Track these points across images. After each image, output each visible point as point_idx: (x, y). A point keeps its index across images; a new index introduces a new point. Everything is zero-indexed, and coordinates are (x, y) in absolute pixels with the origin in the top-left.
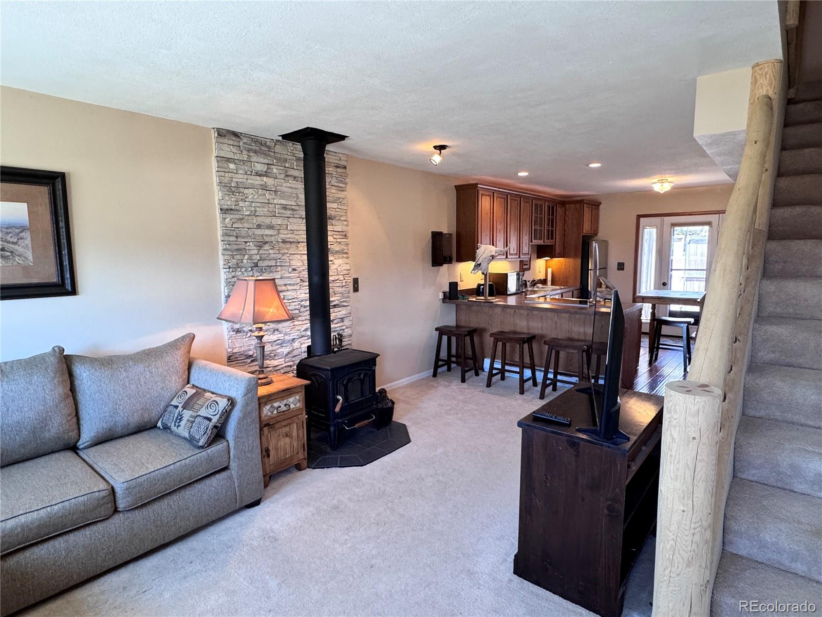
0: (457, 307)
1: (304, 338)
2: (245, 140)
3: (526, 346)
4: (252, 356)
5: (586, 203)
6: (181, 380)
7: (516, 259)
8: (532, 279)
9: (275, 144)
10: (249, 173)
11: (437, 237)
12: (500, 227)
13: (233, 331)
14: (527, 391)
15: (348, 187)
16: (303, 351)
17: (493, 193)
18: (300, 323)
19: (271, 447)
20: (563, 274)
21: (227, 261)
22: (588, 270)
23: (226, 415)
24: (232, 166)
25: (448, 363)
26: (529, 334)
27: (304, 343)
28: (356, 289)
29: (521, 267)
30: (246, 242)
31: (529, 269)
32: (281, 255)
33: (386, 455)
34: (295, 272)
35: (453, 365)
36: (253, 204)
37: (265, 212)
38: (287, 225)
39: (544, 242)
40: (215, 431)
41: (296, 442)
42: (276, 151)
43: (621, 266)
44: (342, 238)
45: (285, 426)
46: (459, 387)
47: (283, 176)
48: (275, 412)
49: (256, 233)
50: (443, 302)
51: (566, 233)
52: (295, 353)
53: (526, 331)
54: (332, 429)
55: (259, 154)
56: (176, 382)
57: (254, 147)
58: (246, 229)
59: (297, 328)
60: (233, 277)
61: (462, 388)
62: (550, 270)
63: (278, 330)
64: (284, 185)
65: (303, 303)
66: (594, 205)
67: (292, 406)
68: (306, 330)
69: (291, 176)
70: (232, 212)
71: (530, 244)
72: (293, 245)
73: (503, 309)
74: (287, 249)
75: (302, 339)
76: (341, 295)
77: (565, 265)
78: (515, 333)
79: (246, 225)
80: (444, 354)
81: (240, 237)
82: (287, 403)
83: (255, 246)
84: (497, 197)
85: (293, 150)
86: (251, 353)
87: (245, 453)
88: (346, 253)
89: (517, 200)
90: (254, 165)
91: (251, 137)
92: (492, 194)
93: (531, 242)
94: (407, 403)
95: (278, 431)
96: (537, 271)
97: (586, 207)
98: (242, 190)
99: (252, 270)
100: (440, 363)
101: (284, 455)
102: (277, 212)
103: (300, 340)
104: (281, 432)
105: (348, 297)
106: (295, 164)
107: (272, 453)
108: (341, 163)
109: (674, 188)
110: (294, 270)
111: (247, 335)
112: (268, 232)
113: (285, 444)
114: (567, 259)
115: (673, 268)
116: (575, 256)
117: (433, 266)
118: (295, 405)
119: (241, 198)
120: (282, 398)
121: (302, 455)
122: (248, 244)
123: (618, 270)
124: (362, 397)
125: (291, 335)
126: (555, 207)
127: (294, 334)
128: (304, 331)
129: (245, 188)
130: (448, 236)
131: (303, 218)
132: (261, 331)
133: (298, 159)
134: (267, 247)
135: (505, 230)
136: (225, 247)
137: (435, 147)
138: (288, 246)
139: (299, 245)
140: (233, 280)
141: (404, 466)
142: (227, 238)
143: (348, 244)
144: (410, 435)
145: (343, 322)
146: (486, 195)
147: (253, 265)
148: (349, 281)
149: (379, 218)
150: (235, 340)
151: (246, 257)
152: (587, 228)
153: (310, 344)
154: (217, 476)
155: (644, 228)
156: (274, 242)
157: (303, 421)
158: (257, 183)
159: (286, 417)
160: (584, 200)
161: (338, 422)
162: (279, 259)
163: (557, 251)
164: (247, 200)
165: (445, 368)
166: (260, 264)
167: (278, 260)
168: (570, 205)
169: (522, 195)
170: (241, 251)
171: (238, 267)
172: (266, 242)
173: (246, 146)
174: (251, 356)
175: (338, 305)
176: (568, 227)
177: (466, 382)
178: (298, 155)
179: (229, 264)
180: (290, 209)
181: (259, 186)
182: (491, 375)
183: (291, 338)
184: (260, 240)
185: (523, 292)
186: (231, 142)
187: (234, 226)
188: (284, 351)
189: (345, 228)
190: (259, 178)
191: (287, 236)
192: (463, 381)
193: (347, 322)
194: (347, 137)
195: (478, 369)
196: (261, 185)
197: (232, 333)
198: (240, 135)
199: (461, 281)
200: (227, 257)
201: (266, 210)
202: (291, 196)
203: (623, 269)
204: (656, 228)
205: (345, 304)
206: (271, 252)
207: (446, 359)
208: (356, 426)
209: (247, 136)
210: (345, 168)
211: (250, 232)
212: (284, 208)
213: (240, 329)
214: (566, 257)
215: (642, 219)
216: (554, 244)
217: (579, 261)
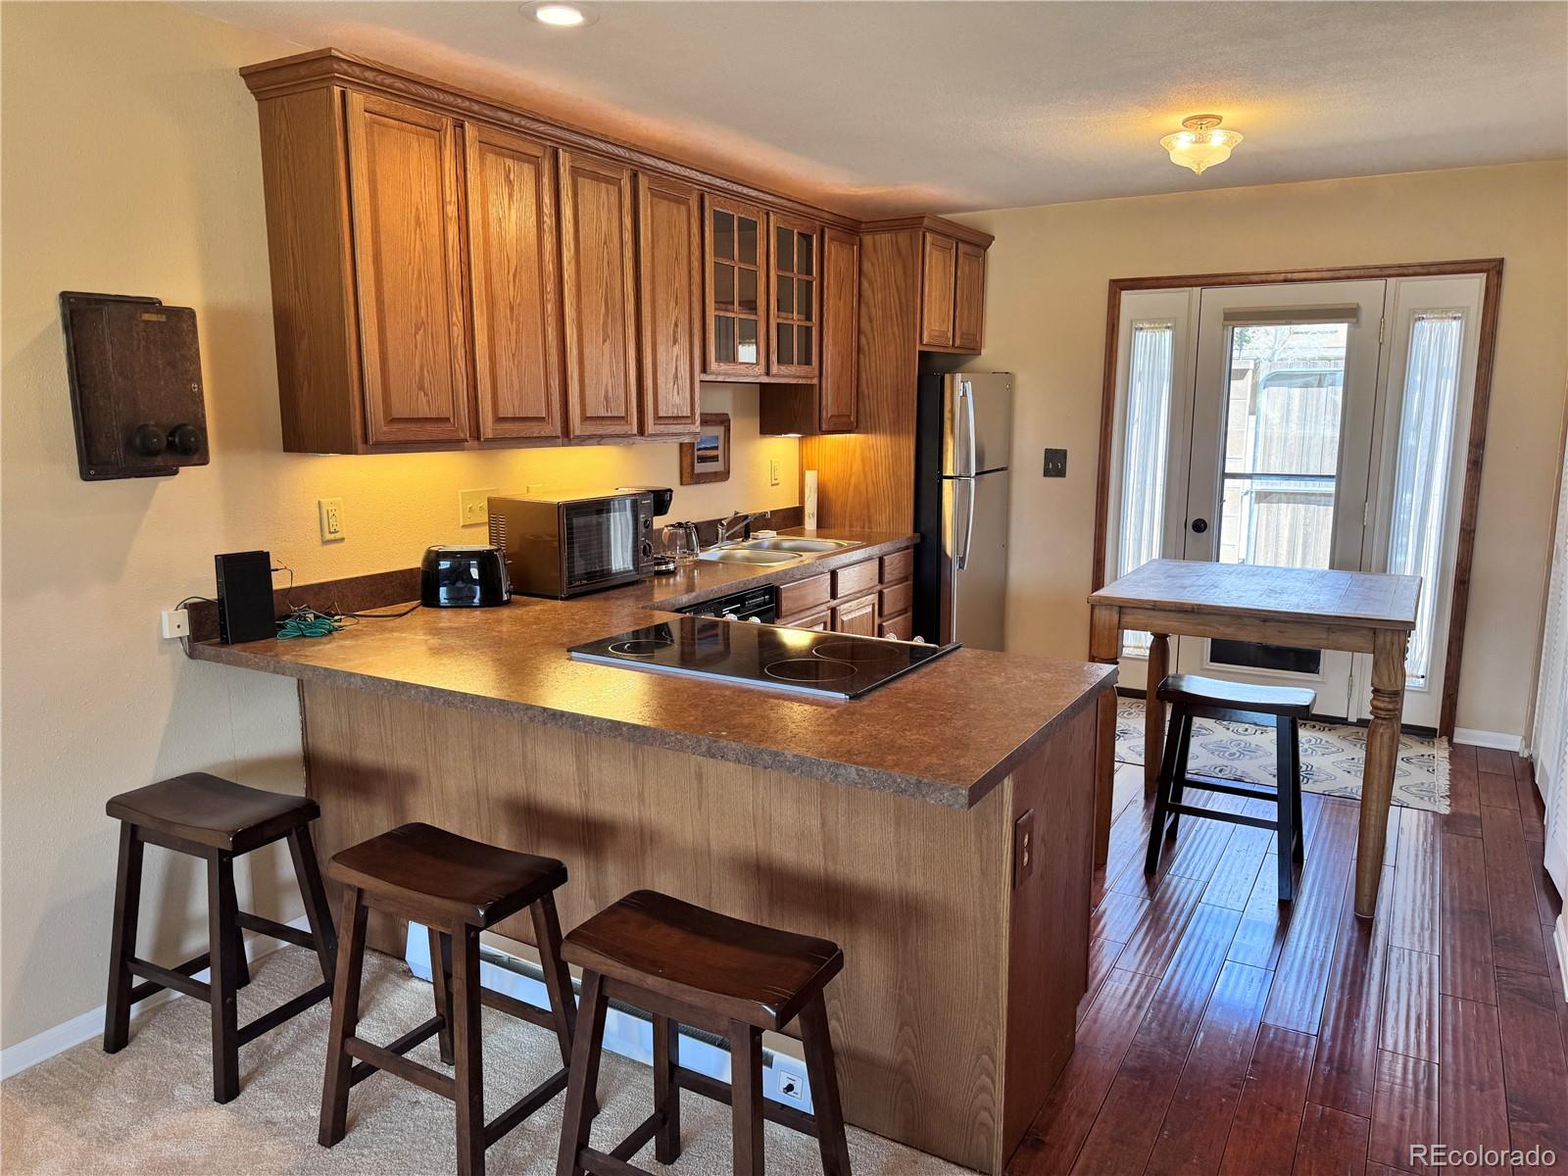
5: (932, 231)
8: (731, 515)
20: (856, 487)
22: (942, 477)
29: (686, 470)
31: (721, 475)
39: (768, 374)
43: (1055, 463)
50: (191, 655)
51: (863, 340)
62: (812, 478)
66: (968, 241)
71: (698, 377)
77: (863, 460)
89: (617, 182)
93: (704, 370)
96: (765, 479)
97: (934, 245)
114: (871, 438)
115: (1227, 471)
116: (895, 430)
117: (89, 476)
123: (1045, 475)
152: (936, 326)
155: (1134, 329)
160: (921, 219)
163: (830, 403)
168: (877, 237)
169: (643, 166)
176: (871, 321)
203: (1060, 473)
204: (1173, 328)
214: (866, 432)
215: (1126, 297)
216: (815, 381)
217: (908, 446)
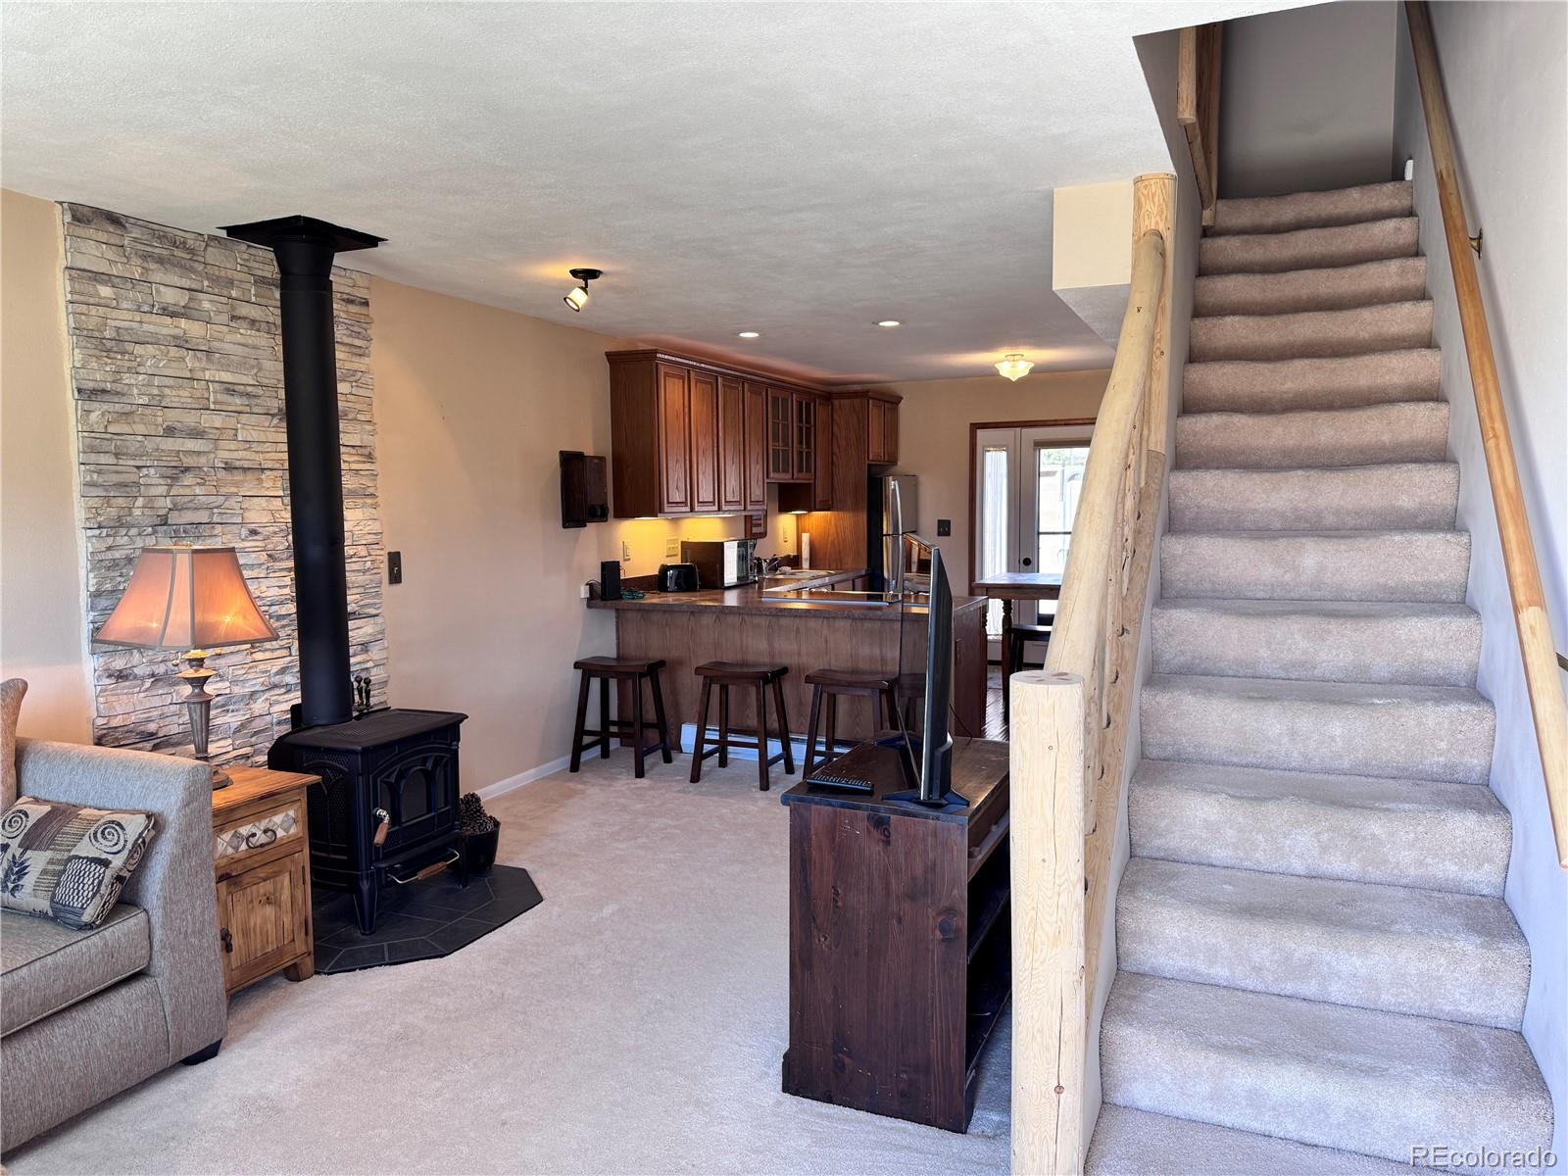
0: (617, 618)
1: (277, 691)
2: (136, 233)
3: (769, 690)
4: (156, 733)
5: (871, 398)
7: (739, 513)
8: (770, 557)
9: (207, 245)
10: (146, 308)
11: (572, 463)
12: (703, 443)
13: (109, 676)
14: (775, 783)
15: (374, 347)
16: (275, 720)
17: (689, 372)
18: (268, 655)
19: (235, 926)
20: (833, 542)
21: (93, 511)
22: (883, 535)
23: (143, 849)
24: (105, 291)
25: (603, 739)
26: (772, 665)
27: (278, 702)
28: (395, 577)
29: (748, 531)
30: (138, 468)
31: (764, 535)
32: (223, 498)
33: (494, 930)
34: (255, 538)
35: (614, 743)
36: (156, 381)
37: (183, 400)
38: (237, 430)
39: (793, 478)
40: (118, 887)
41: (290, 915)
42: (210, 260)
43: (944, 528)
44: (364, 462)
45: (265, 880)
46: (633, 786)
47: (224, 318)
48: (244, 847)
49: (162, 447)
50: (589, 606)
51: (835, 458)
52: (258, 724)
53: (767, 660)
54: (365, 886)
55: (168, 266)
57: (157, 251)
58: (140, 438)
59: (262, 667)
60: (109, 548)
61: (638, 788)
62: (805, 537)
64: (229, 338)
65: (274, 608)
66: (889, 401)
67: (280, 833)
68: (283, 671)
69: (245, 318)
70: (106, 397)
71: (766, 481)
72: (250, 476)
73: (717, 617)
74: (236, 484)
75: (272, 693)
76: (362, 590)
77: (836, 527)
78: (744, 664)
79: (140, 429)
80: (593, 721)
81: (124, 455)
82: (270, 826)
83: (161, 476)
84: (697, 381)
85: (247, 260)
86: (152, 727)
87: (185, 938)
88: (372, 495)
89: (737, 388)
90: (158, 291)
91: (150, 225)
92: (686, 374)
93: (768, 477)
94: (522, 827)
95: (249, 890)
96: (781, 539)
97: (873, 405)
98: (129, 347)
99: (155, 532)
100: (587, 740)
101: (263, 948)
102: (212, 399)
103: (267, 695)
104: (255, 895)
105: (378, 595)
106: (253, 292)
107: (236, 942)
108: (356, 293)
109: (1032, 371)
110: (254, 532)
111: (142, 685)
112: (191, 445)
113: (265, 921)
114: (841, 514)
115: (1041, 531)
116: (855, 508)
117: (564, 527)
118: (287, 830)
119: (127, 364)
120: (258, 816)
121: (303, 945)
122: (145, 471)
123: (939, 535)
124: (429, 812)
125: (247, 685)
126: (812, 404)
127: (254, 682)
128: (277, 673)
129: (136, 343)
130: (596, 461)
131: (273, 415)
132: (201, 666)
133: (261, 281)
134: (188, 479)
135: (715, 449)
136: (86, 478)
137: (574, 273)
138: (238, 476)
139: (263, 477)
140: (109, 555)
141: (538, 945)
142: (91, 457)
143: (377, 475)
144: (540, 888)
145: (367, 651)
146: (674, 376)
147: (158, 521)
148: (381, 558)
149: (444, 418)
150: (113, 699)
151: (140, 502)
152: (876, 450)
153: (299, 701)
154: (124, 991)
155: (985, 451)
156: (205, 469)
157: (303, 868)
158: (165, 331)
159: (268, 857)
160: (868, 392)
161: (379, 870)
162: (217, 508)
163: (820, 493)
164: (142, 369)
165: (597, 750)
166: (174, 518)
167: (215, 510)
168: (842, 401)
169: (746, 378)
170: (128, 489)
171: (122, 526)
172: (187, 469)
173: (139, 246)
174: (152, 734)
175: (354, 613)
176: (838, 447)
177: (646, 775)
178: (260, 273)
179: (99, 519)
180: (242, 394)
181: (168, 338)
182: (699, 756)
183: (247, 690)
184: (173, 464)
185: (755, 582)
186: (103, 236)
187: (110, 430)
188: (230, 721)
189: (367, 440)
190: (169, 320)
191: (235, 455)
192: (640, 774)
193: (376, 653)
194: (383, 240)
195: (669, 748)
196: (175, 337)
197: (108, 681)
198: (124, 222)
199: (625, 560)
200: (93, 502)
201: (186, 394)
202: (245, 363)
203: (948, 534)
204: (1006, 451)
205: (373, 611)
206: (198, 492)
207: (599, 729)
208: (420, 876)
209: (140, 223)
210: (366, 304)
211: (150, 444)
212: (228, 390)
213: (124, 673)
214: (837, 510)
215: (980, 433)
216: (812, 482)
217: (863, 517)
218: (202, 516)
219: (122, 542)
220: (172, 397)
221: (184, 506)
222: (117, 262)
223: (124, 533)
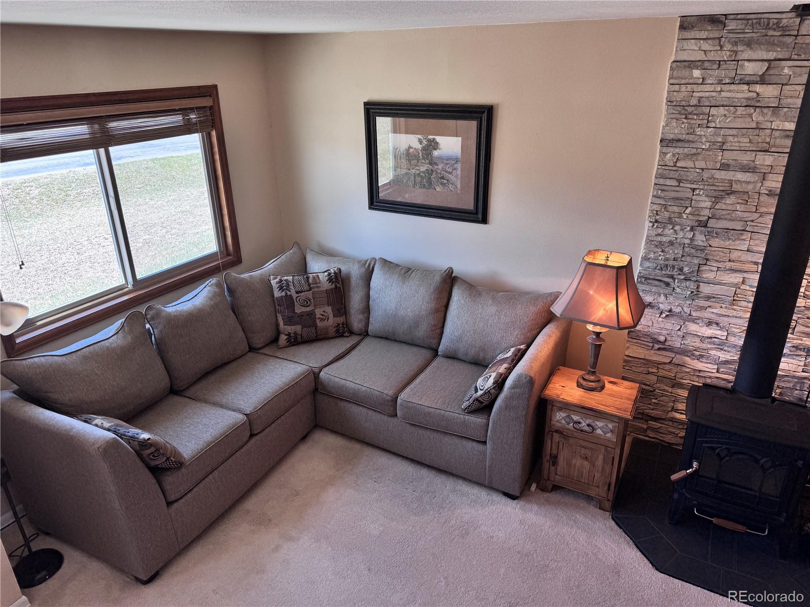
2: (733, 25)
6: (523, 337)
9: (802, 19)
10: (727, 81)
19: (562, 457)
21: (655, 212)
24: (697, 73)
30: (694, 190)
36: (722, 132)
37: (743, 144)
41: (599, 474)
42: (802, 32)
45: (585, 448)
48: (572, 425)
49: (716, 176)
55: (757, 45)
56: (517, 336)
57: (749, 35)
58: (699, 171)
60: (659, 235)
63: (717, 324)
67: (599, 431)
70: (680, 144)
79: (700, 164)
81: (685, 180)
82: (593, 424)
83: (707, 196)
90: (742, 67)
91: (749, 16)
95: (574, 447)
98: (706, 110)
99: (692, 229)
101: (578, 477)
104: (577, 451)
112: (740, 176)
113: (582, 466)
118: (605, 433)
119: (701, 122)
121: (605, 494)
122: (697, 192)
129: (713, 107)
134: (732, 199)
136: (655, 193)
140: (659, 238)
142: (661, 181)
147: (698, 224)
151: (689, 210)
156: (751, 194)
158: (741, 96)
159: (588, 439)
162: (752, 221)
164: (712, 125)
166: (712, 223)
170: (682, 202)
171: (671, 223)
172: (733, 192)
173: (733, 35)
179: (657, 217)
181: (742, 100)
184: (723, 188)
186: (703, 35)
187: (678, 165)
188: (720, 355)
190: (745, 87)
196: (746, 99)
198: (724, 19)
200: (655, 207)
201: (747, 140)
206: (738, 208)
209: (740, 16)
211: (706, 175)
218: (738, 226)
219: (668, 232)
220: (733, 143)
221: (722, 217)
222: (711, 51)
223: (671, 228)
